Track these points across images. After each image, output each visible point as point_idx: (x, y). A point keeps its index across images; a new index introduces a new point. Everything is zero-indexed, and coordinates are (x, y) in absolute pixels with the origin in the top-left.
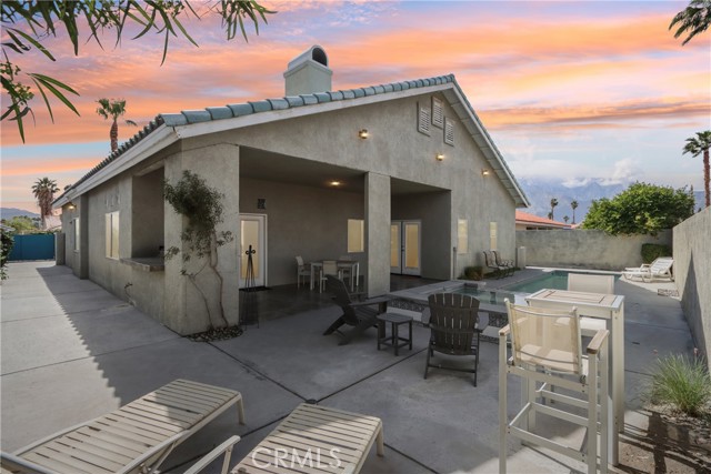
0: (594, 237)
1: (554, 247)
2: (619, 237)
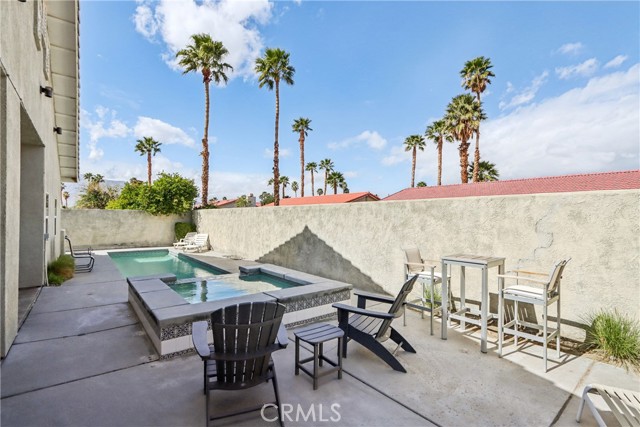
0: (135, 217)
1: (93, 228)
2: (159, 217)
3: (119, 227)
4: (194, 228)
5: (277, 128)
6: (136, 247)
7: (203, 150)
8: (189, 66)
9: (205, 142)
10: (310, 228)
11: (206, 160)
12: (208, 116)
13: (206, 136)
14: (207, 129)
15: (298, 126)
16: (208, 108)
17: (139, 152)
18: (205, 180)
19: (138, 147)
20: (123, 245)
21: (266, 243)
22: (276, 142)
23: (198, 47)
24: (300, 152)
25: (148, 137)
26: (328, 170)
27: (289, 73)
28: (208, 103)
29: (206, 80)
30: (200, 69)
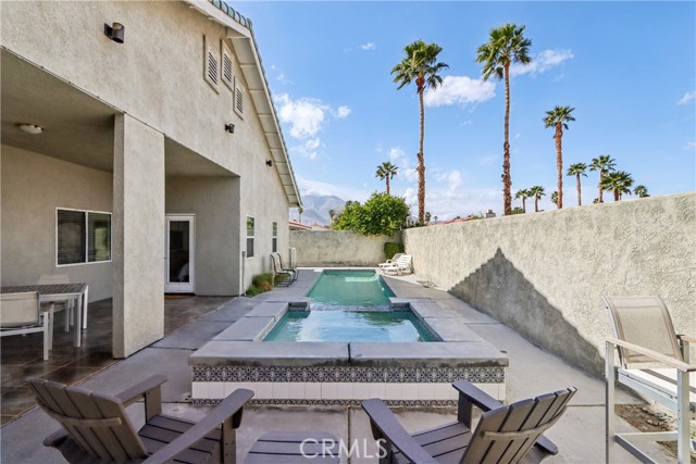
0: (350, 237)
1: (318, 247)
2: (369, 237)
3: (337, 247)
4: (402, 249)
5: (507, 125)
6: (351, 266)
7: (418, 165)
8: (403, 79)
9: (420, 156)
10: (503, 251)
11: (422, 175)
12: (422, 128)
13: (421, 150)
14: (422, 142)
15: (553, 119)
16: (423, 119)
17: (379, 177)
18: (422, 198)
19: (378, 172)
20: (340, 263)
21: (456, 269)
22: (506, 143)
23: (411, 57)
24: (556, 152)
25: (386, 162)
26: (604, 171)
27: (523, 50)
28: (423, 114)
29: (420, 89)
30: (414, 80)
